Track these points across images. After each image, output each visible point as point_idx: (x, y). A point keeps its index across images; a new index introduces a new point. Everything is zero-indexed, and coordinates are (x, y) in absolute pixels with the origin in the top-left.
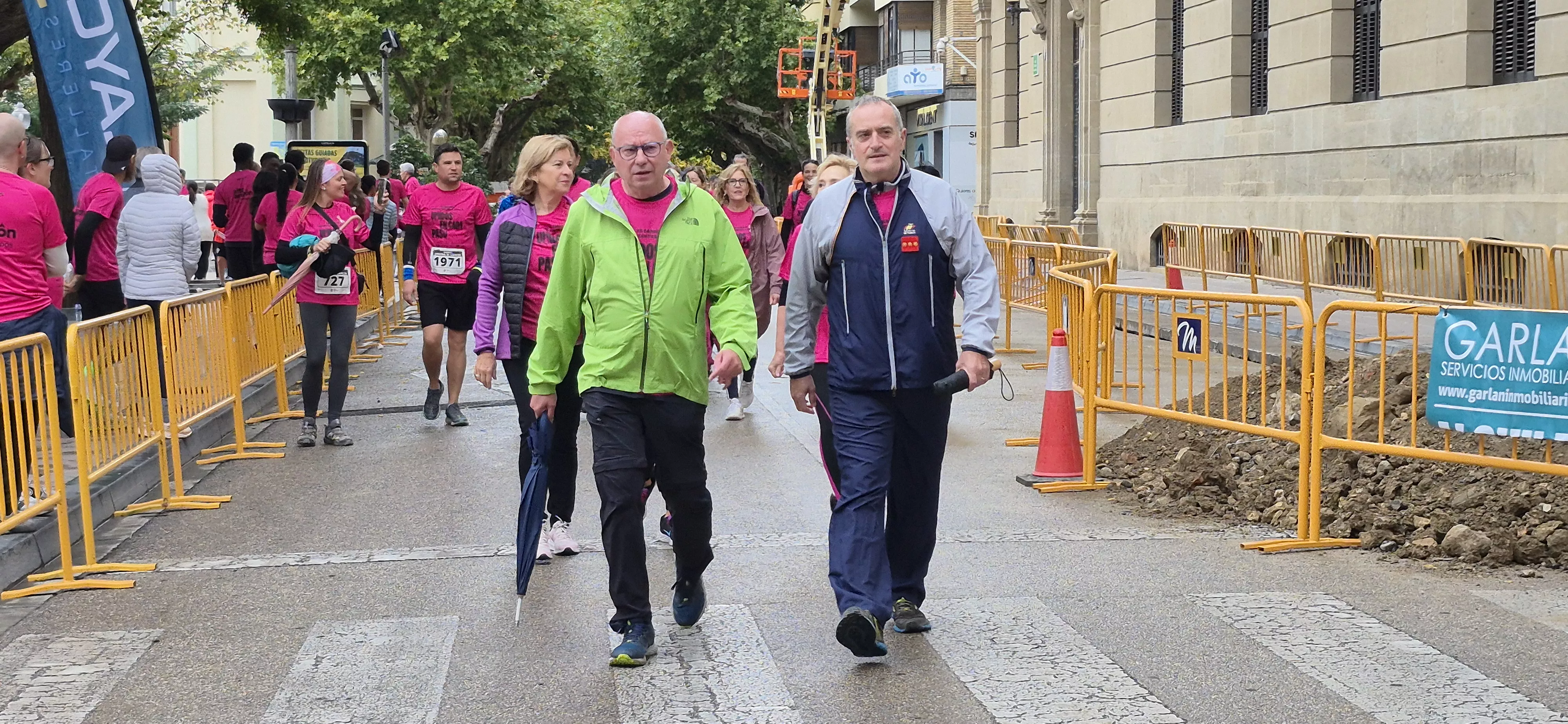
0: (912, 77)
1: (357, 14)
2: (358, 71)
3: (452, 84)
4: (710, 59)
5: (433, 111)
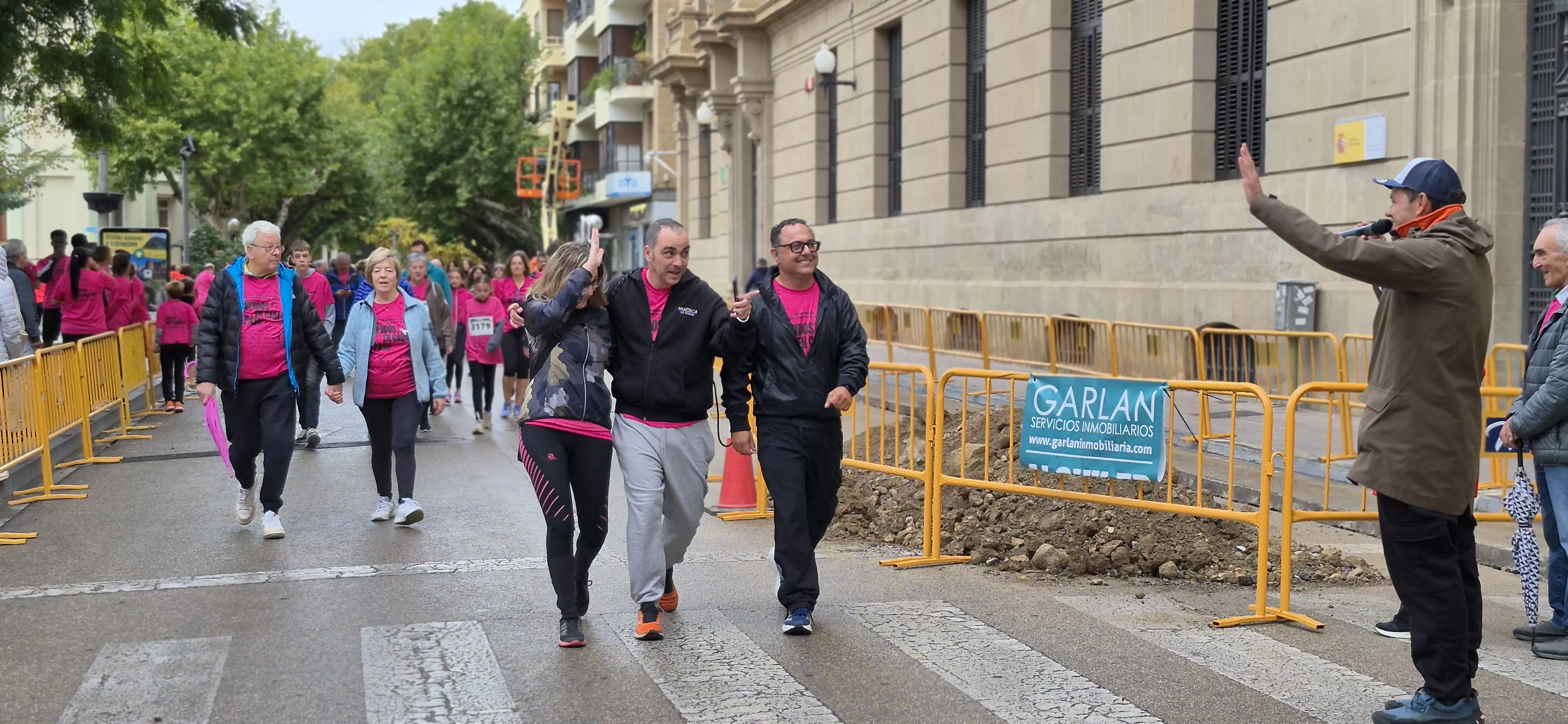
0: (626, 182)
1: (162, 123)
2: (164, 170)
3: (245, 181)
4: (462, 165)
5: (228, 204)
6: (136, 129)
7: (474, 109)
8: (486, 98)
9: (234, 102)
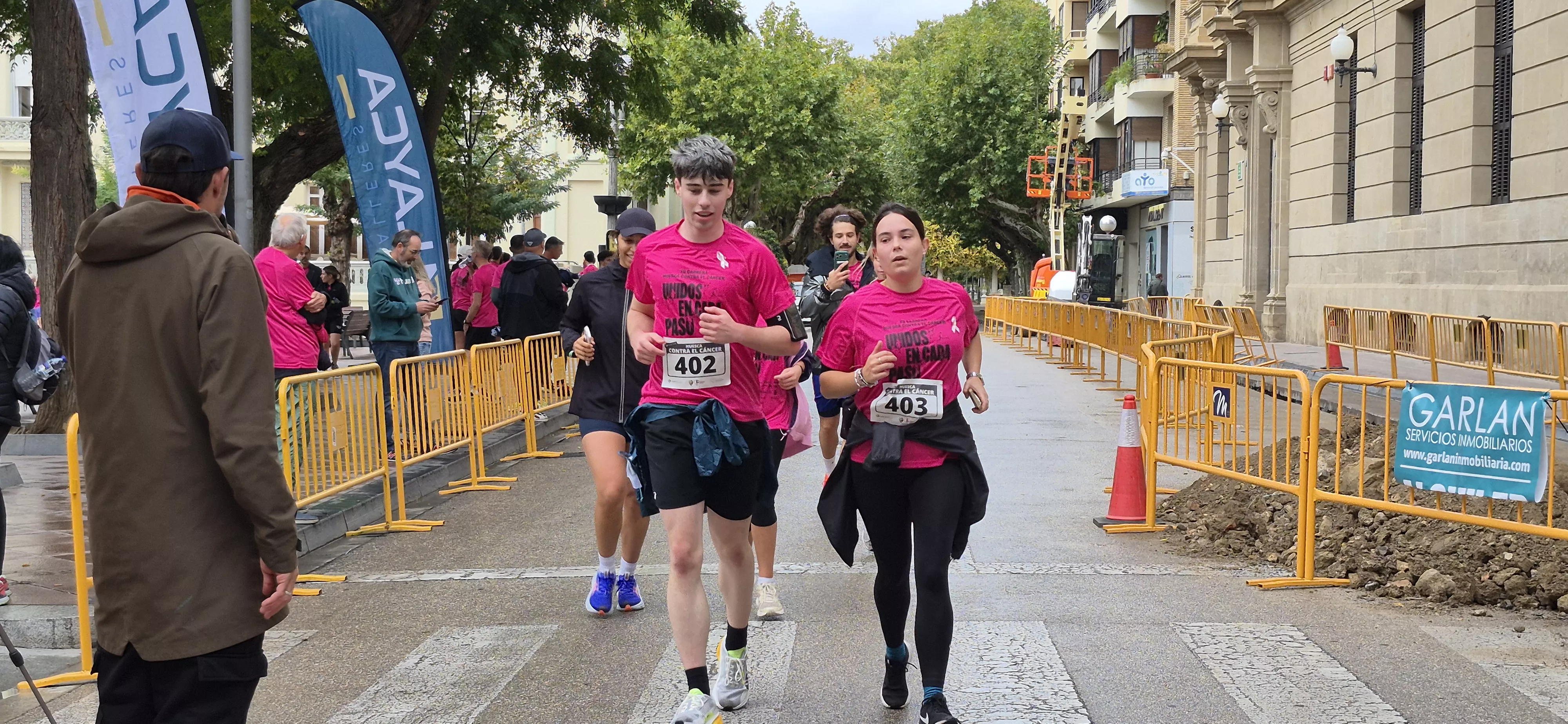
0: (1142, 180)
3: (760, 184)
4: (975, 165)
6: (657, 133)
7: (987, 108)
8: (1001, 95)
9: (751, 104)
